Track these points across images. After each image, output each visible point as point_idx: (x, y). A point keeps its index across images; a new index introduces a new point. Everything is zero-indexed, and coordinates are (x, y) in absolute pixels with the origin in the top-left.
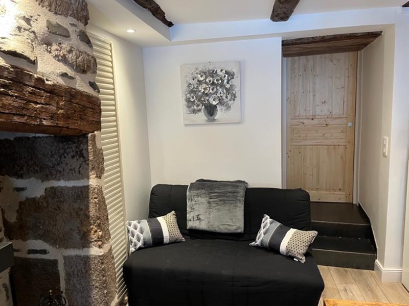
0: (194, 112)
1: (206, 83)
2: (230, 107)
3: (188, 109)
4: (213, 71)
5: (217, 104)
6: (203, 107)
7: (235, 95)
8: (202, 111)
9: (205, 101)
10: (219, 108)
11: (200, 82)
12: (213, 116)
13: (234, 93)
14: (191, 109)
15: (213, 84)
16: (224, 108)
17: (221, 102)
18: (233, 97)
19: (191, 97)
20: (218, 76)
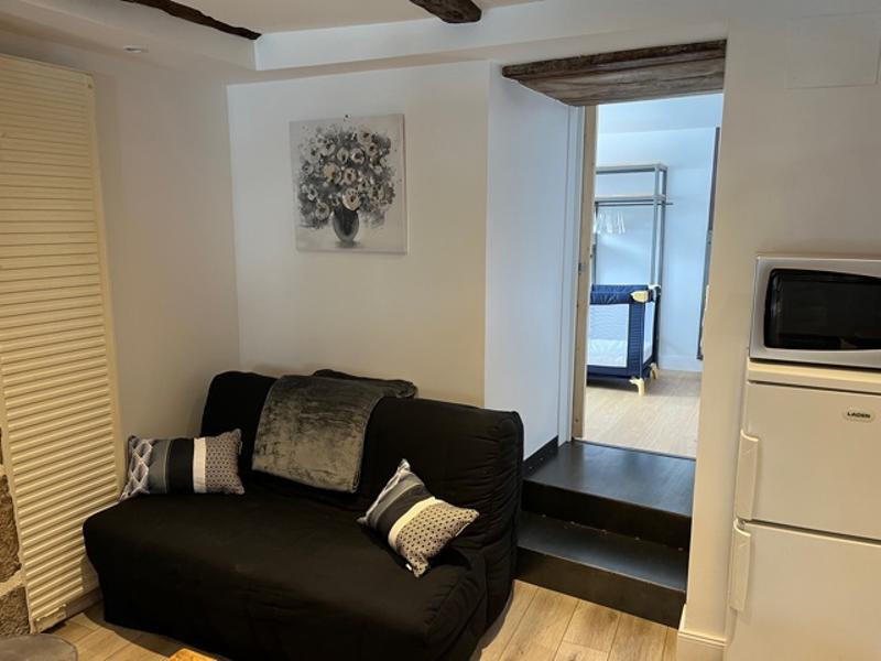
0: (316, 223)
1: (336, 162)
2: (382, 217)
3: (303, 217)
4: (350, 136)
5: (358, 209)
6: (332, 214)
7: (391, 190)
8: (330, 222)
9: (335, 202)
10: (361, 217)
11: (325, 159)
12: (351, 236)
13: (390, 185)
14: (309, 218)
15: (350, 164)
16: (371, 220)
17: (365, 205)
18: (388, 196)
19: (309, 192)
20: (358, 146)
